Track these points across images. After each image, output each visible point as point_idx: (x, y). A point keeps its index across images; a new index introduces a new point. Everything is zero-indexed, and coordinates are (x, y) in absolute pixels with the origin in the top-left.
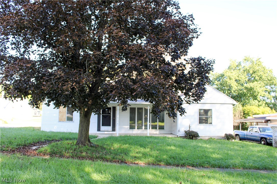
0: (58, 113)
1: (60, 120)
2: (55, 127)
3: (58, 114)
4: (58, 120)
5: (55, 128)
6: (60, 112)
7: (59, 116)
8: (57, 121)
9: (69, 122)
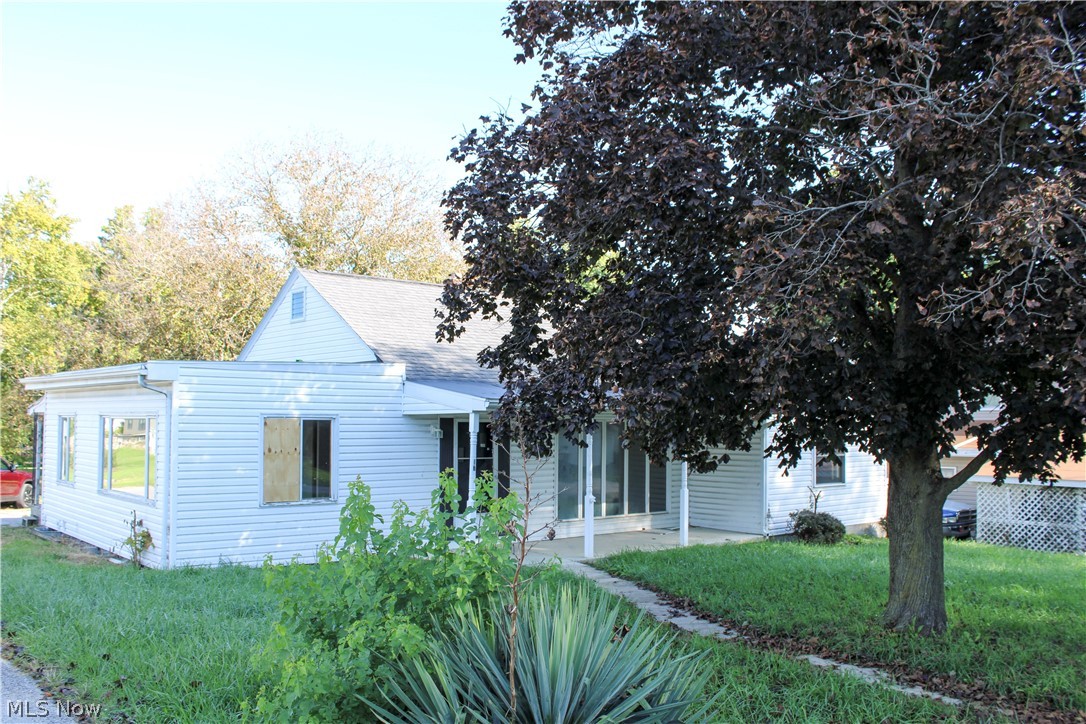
0: (259, 458)
1: (271, 500)
2: (245, 535)
3: (259, 466)
4: (258, 497)
5: (243, 542)
6: (270, 450)
7: (264, 474)
8: (256, 504)
9: (313, 504)
